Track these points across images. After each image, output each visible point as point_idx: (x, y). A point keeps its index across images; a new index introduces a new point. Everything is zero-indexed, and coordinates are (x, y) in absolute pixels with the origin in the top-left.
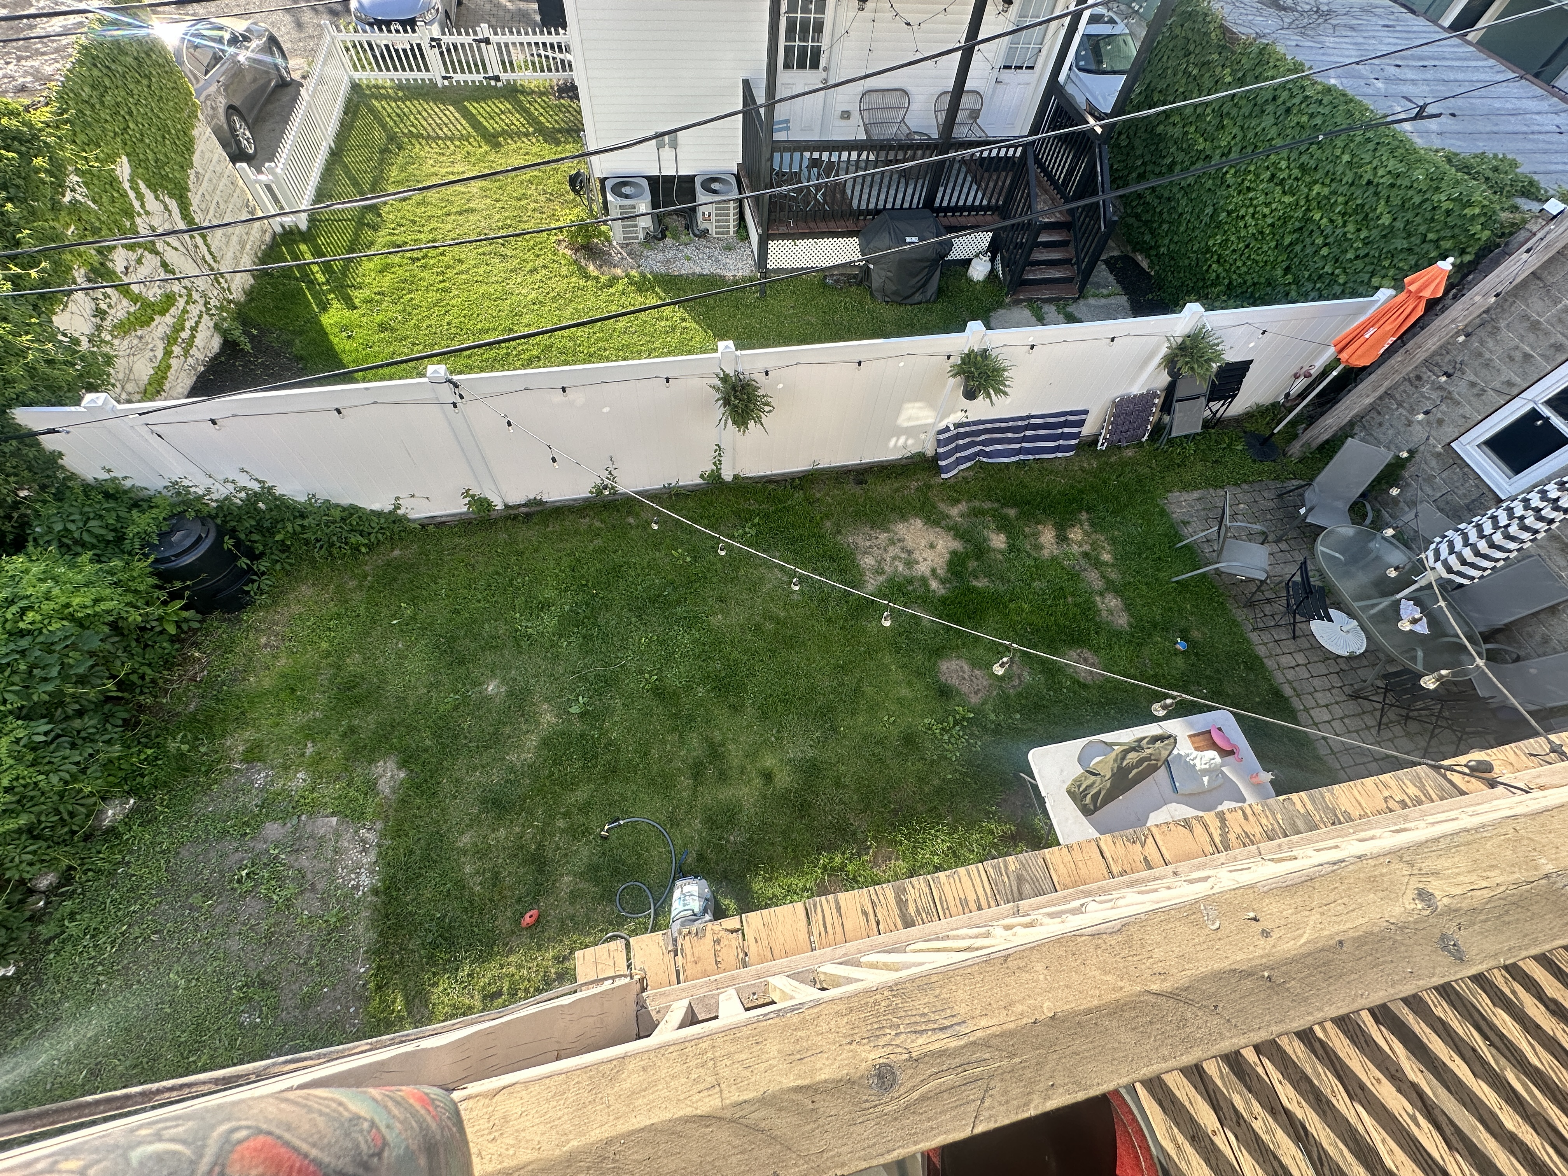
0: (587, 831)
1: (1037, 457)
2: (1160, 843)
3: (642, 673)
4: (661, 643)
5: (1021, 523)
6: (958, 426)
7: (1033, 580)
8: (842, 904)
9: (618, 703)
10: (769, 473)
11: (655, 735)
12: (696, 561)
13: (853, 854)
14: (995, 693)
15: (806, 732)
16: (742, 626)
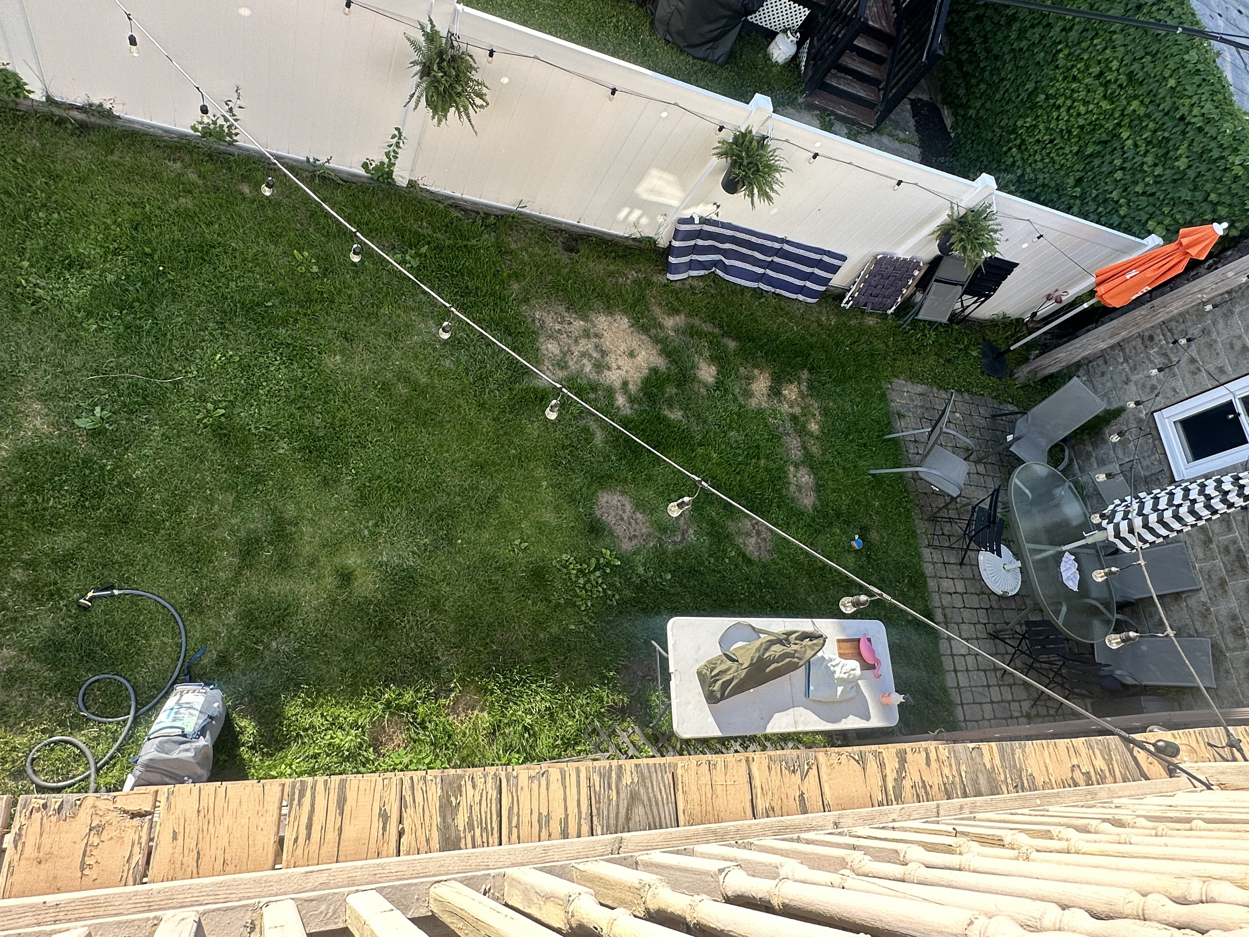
1: (778, 291)
3: (204, 400)
4: (245, 368)
5: (738, 361)
6: (704, 221)
7: (731, 428)
9: (157, 431)
10: (458, 195)
11: (201, 487)
12: (325, 276)
13: (428, 694)
14: (652, 544)
15: (412, 534)
16: (364, 379)
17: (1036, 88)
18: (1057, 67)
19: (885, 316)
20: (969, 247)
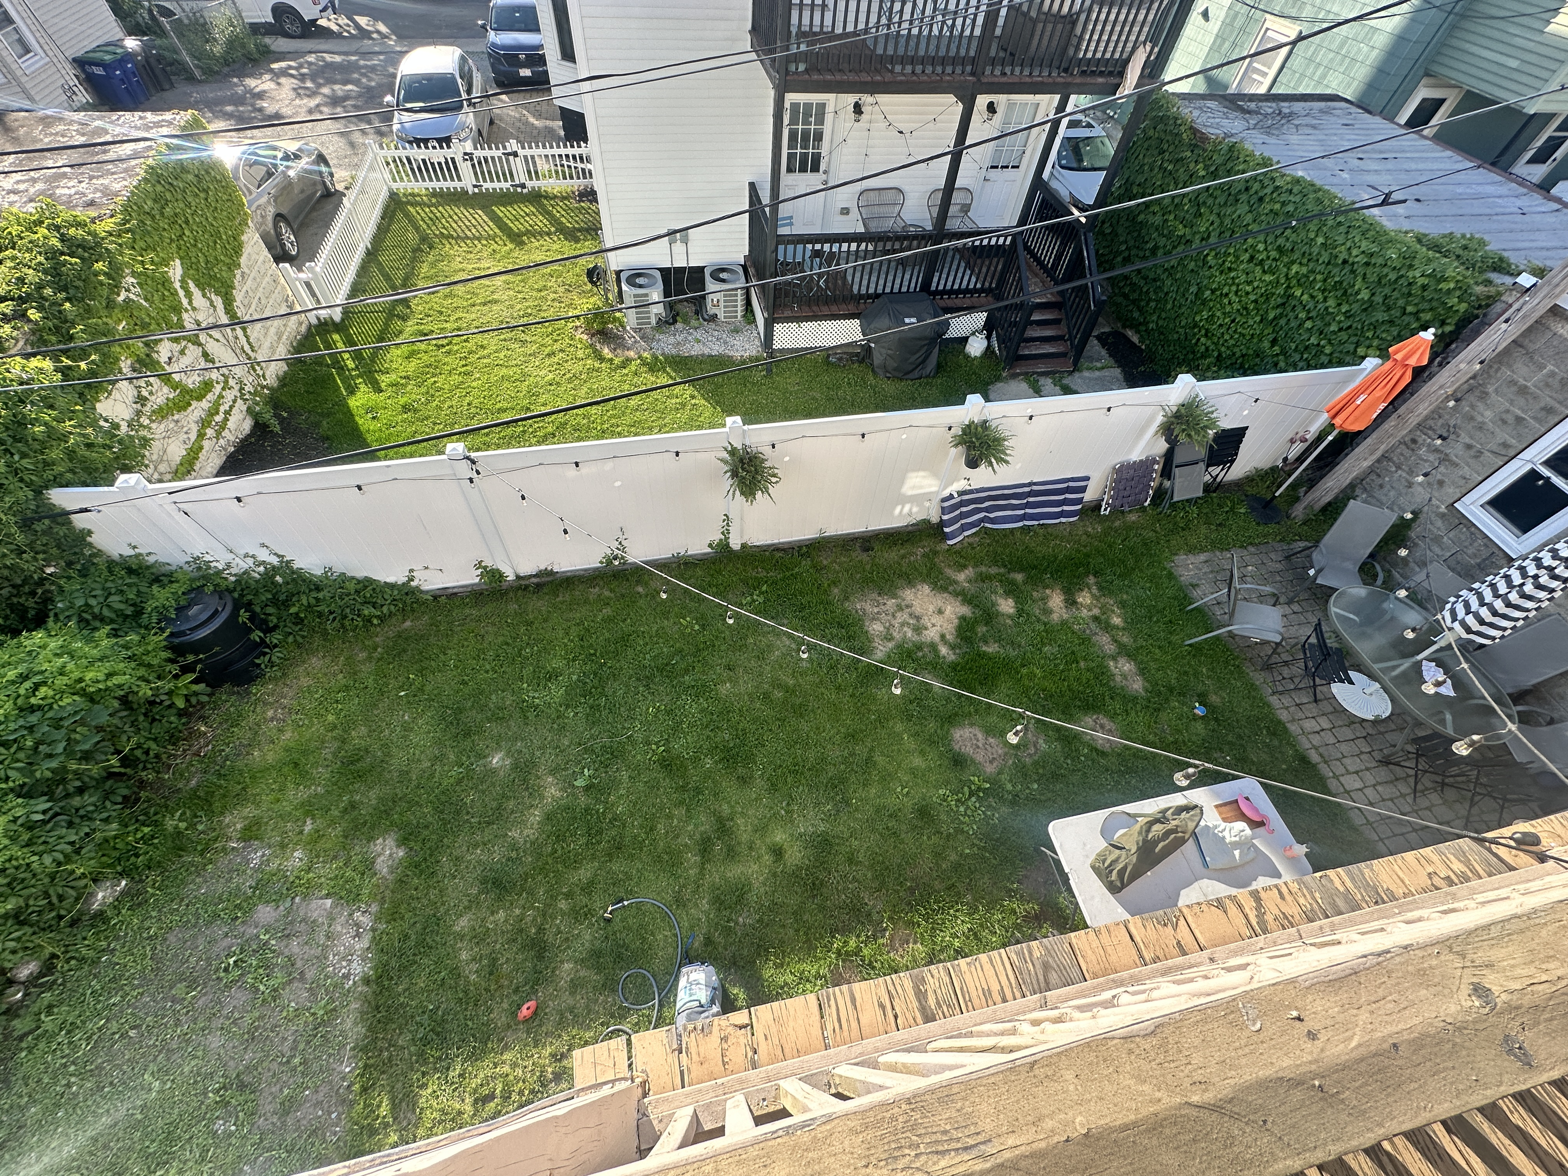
0: (590, 913)
1: (1041, 522)
2: (1193, 926)
3: (648, 743)
4: (669, 712)
5: (1029, 588)
6: (961, 493)
7: (1044, 645)
8: (858, 996)
9: (625, 775)
10: (776, 541)
11: (662, 809)
12: (704, 629)
13: (868, 937)
14: (1011, 762)
15: (817, 804)
16: (750, 695)
17: (1199, 289)
18: (1210, 267)
19: (1143, 509)
20: (1193, 433)
